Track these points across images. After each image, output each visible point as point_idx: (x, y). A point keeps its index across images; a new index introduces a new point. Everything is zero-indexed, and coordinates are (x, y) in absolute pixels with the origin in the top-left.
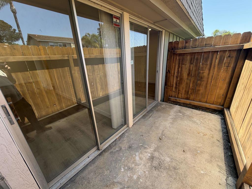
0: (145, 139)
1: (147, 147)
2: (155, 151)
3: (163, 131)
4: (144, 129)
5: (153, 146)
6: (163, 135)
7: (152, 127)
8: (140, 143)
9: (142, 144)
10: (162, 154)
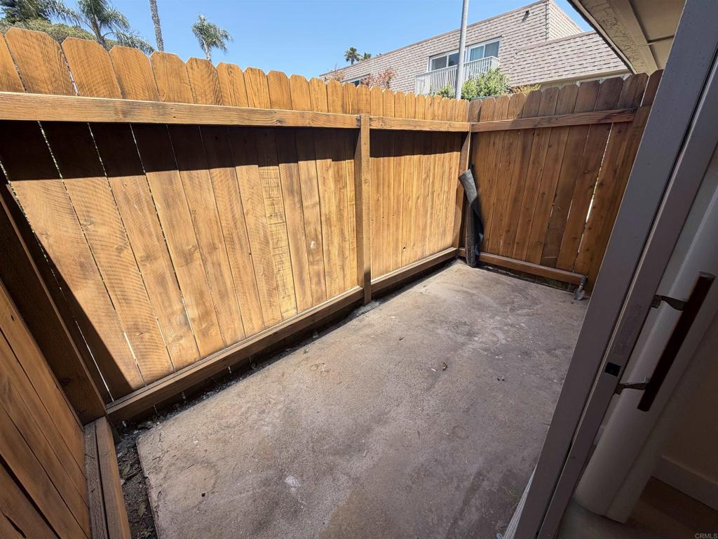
0: (491, 371)
1: (481, 351)
2: (463, 344)
3: (428, 389)
4: (499, 404)
5: (466, 352)
6: (435, 377)
7: (469, 409)
8: (502, 360)
9: (497, 357)
10: (449, 338)
